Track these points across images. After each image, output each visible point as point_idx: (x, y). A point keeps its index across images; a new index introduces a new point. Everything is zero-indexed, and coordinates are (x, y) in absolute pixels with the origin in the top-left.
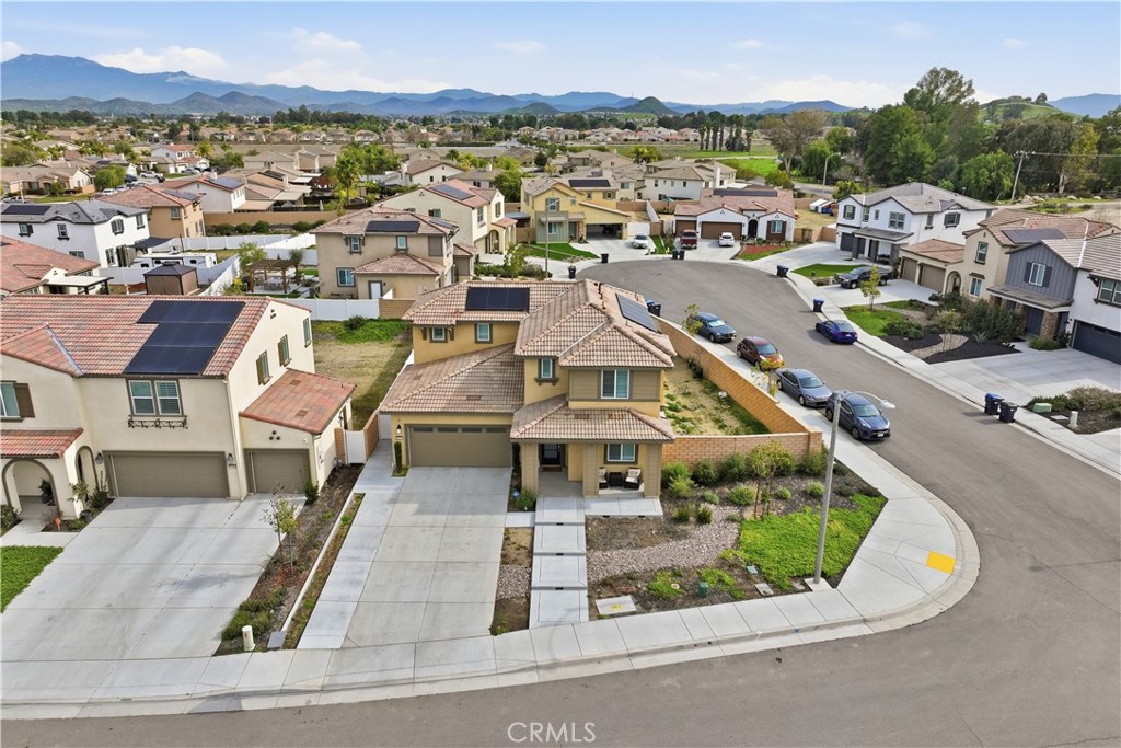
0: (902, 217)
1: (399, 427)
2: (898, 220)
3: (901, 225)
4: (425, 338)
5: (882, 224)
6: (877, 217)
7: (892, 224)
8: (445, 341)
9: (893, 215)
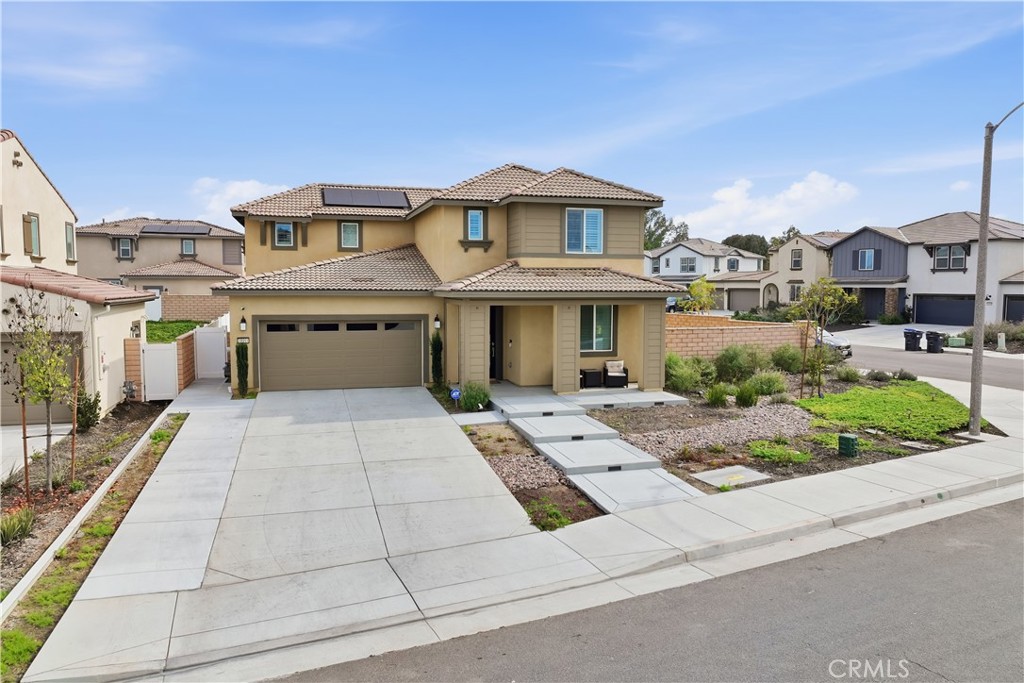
0: (693, 260)
1: (243, 321)
2: (688, 266)
3: (692, 269)
4: (263, 242)
5: (675, 270)
6: (668, 265)
7: (683, 269)
8: (295, 248)
9: (683, 260)
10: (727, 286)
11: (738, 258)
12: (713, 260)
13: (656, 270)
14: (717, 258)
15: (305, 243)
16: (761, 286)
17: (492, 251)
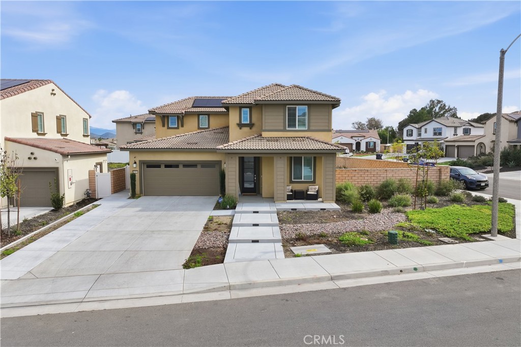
0: (441, 129)
1: (135, 163)
2: (437, 132)
3: (440, 134)
4: (164, 126)
5: (430, 135)
6: (426, 132)
7: (435, 134)
8: (178, 128)
9: (434, 130)
10: (457, 144)
11: (470, 127)
12: (453, 129)
13: (420, 135)
14: (456, 128)
15: (182, 126)
16: (476, 144)
17: (254, 129)
